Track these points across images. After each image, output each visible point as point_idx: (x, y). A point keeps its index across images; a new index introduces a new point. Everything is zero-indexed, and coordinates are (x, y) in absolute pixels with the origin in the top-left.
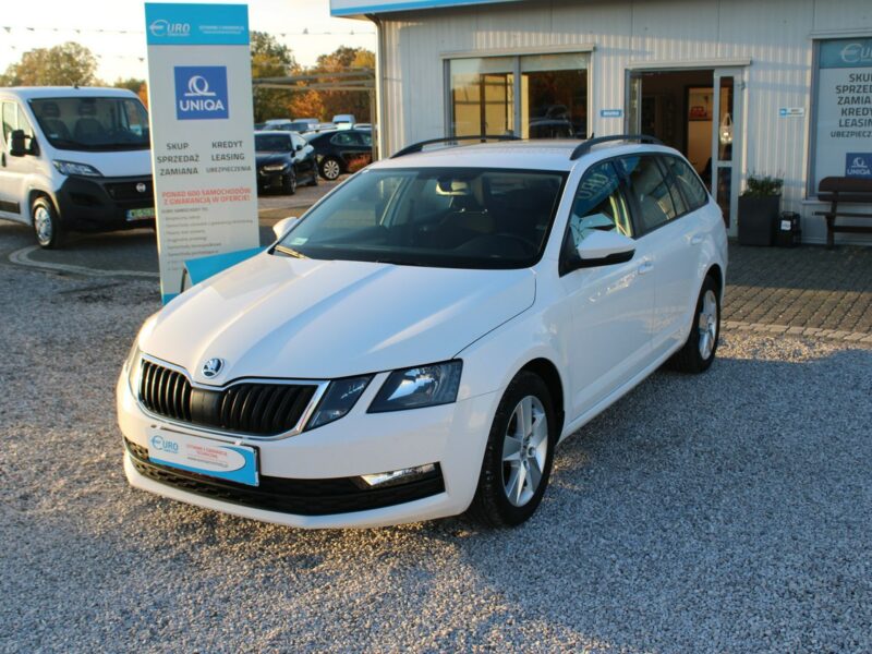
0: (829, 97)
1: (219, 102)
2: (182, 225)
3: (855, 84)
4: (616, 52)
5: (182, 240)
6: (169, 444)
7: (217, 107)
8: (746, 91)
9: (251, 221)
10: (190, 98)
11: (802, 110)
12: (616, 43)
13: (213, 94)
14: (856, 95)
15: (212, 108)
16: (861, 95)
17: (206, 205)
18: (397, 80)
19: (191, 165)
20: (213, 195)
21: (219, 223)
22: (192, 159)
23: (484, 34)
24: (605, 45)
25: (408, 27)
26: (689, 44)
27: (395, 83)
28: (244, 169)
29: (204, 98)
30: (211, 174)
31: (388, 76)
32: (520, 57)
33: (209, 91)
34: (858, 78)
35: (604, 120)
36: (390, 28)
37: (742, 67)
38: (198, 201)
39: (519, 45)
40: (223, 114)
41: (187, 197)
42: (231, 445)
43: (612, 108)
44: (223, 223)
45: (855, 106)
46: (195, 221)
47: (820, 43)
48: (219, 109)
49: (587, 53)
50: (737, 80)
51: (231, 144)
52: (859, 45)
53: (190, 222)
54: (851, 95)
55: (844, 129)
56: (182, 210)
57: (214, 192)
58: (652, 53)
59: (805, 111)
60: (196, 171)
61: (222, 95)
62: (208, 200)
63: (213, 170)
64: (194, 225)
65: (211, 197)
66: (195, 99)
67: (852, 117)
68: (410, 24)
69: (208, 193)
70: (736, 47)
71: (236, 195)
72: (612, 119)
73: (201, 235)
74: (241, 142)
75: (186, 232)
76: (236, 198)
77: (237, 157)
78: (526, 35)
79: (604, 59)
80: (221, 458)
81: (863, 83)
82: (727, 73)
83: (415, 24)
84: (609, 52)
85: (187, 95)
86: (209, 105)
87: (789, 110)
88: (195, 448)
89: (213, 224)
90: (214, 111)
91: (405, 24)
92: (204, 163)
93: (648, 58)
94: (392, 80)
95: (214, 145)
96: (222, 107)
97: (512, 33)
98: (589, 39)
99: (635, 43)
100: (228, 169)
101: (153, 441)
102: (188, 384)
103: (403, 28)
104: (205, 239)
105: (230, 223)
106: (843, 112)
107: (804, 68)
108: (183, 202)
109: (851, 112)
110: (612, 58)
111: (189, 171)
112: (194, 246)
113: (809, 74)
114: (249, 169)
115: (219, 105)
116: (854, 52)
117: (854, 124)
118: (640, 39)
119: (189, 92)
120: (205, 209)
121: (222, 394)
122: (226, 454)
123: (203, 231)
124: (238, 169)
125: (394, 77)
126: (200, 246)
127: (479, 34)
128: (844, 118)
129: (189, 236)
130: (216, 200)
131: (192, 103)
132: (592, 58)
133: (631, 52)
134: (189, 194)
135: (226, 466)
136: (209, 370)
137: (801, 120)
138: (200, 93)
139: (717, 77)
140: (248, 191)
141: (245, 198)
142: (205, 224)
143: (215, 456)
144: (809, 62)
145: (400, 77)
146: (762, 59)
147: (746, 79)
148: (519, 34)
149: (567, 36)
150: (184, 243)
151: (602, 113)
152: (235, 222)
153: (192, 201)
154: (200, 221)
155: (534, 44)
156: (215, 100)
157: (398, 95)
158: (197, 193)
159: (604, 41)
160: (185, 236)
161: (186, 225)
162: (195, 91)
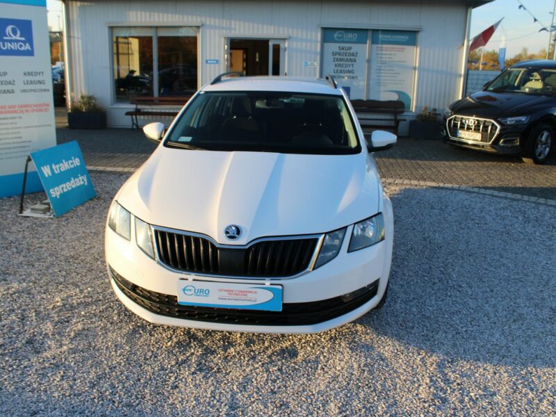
0: (329, 58)
1: (27, 45)
2: (6, 129)
3: (341, 51)
4: (215, 27)
5: (5, 139)
6: (201, 291)
7: (26, 48)
8: (287, 52)
9: (50, 125)
10: (7, 41)
11: (315, 64)
12: (215, 22)
13: (23, 39)
14: (342, 57)
15: (23, 48)
16: (344, 57)
17: (21, 115)
18: (78, 38)
19: (9, 87)
20: (25, 108)
21: (29, 127)
22: (10, 83)
23: (134, 12)
24: (208, 23)
25: (85, 6)
26: (256, 25)
27: (76, 40)
28: (45, 90)
29: (17, 41)
30: (23, 93)
31: (72, 35)
32: (157, 27)
33: (21, 36)
34: (343, 48)
35: (208, 65)
36: (72, 5)
37: (285, 39)
38: (15, 112)
39: (157, 20)
40: (30, 53)
41: (8, 109)
42: (263, 286)
43: (213, 59)
44: (32, 127)
45: (341, 63)
46: (14, 126)
47: (325, 30)
48: (28, 50)
49: (198, 27)
50: (282, 46)
51: (37, 74)
52: (343, 32)
53: (10, 126)
54: (339, 57)
55: (336, 74)
56: (5, 119)
57: (26, 106)
58: (235, 29)
59: (317, 64)
60: (13, 92)
61: (29, 40)
62: (22, 112)
63: (24, 91)
64: (12, 128)
65: (24, 109)
66: (11, 41)
67: (340, 68)
68: (85, 4)
69: (22, 107)
70: (281, 28)
71: (40, 108)
72: (212, 65)
73: (19, 135)
74: (42, 73)
75: (8, 134)
76: (41, 110)
77: (40, 82)
78: (161, 15)
79: (208, 31)
80: (250, 296)
81: (345, 51)
82: (276, 43)
83: (89, 4)
84: (211, 27)
85: (5, 38)
86: (21, 46)
87: (309, 64)
88: (226, 291)
89: (26, 127)
90: (24, 51)
91: (82, 4)
92: (19, 86)
93: (233, 31)
94: (74, 37)
95: (25, 74)
96: (29, 48)
97: (152, 13)
98: (199, 19)
99: (225, 23)
100: (34, 91)
101: (184, 290)
102: (213, 246)
103: (81, 6)
104: (20, 138)
105: (36, 127)
106: (336, 65)
107: (316, 42)
108: (5, 113)
109: (339, 65)
110: (212, 31)
111: (9, 92)
112: (14, 143)
113: (319, 45)
114: (48, 90)
115: (28, 47)
116: (340, 35)
117: (341, 72)
118: (228, 21)
119: (7, 36)
120: (20, 118)
121: (247, 251)
122: (256, 293)
123: (19, 133)
124: (41, 90)
125: (76, 35)
126: (17, 143)
127: (131, 13)
128: (336, 68)
129: (9, 136)
130: (27, 111)
131: (9, 44)
132: (201, 30)
133: (223, 28)
134: (9, 107)
135: (255, 301)
136: (231, 234)
137: (315, 69)
138: (14, 38)
139: (271, 44)
140: (48, 105)
141: (46, 110)
142: (21, 128)
143: (246, 295)
144: (319, 38)
145: (80, 36)
146: (295, 36)
147: (286, 46)
148: (156, 14)
149: (185, 17)
150: (7, 141)
151: (207, 61)
152: (40, 126)
153: (12, 112)
154: (16, 126)
155: (165, 20)
156: (24, 42)
157: (78, 47)
158: (14, 107)
159: (208, 21)
160: (7, 136)
161: (8, 129)
162: (10, 36)
